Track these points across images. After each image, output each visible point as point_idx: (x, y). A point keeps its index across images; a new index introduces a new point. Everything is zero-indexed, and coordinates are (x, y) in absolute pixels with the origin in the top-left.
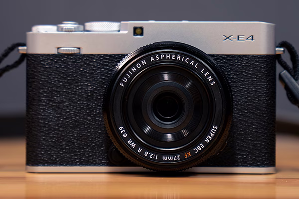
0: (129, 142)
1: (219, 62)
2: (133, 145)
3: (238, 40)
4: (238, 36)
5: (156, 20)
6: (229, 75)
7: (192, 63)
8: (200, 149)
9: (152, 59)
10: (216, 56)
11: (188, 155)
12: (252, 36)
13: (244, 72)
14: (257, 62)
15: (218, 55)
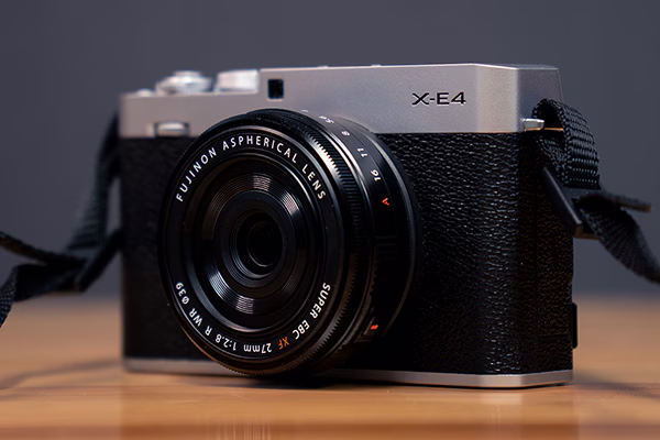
0: (193, 313)
1: (407, 149)
2: (199, 320)
3: (439, 103)
4: (439, 94)
5: (330, 66)
6: (425, 177)
7: (288, 152)
8: (302, 331)
9: (225, 145)
10: (401, 138)
11: (283, 342)
12: (462, 94)
13: (449, 170)
14: (471, 149)
15: (404, 135)
